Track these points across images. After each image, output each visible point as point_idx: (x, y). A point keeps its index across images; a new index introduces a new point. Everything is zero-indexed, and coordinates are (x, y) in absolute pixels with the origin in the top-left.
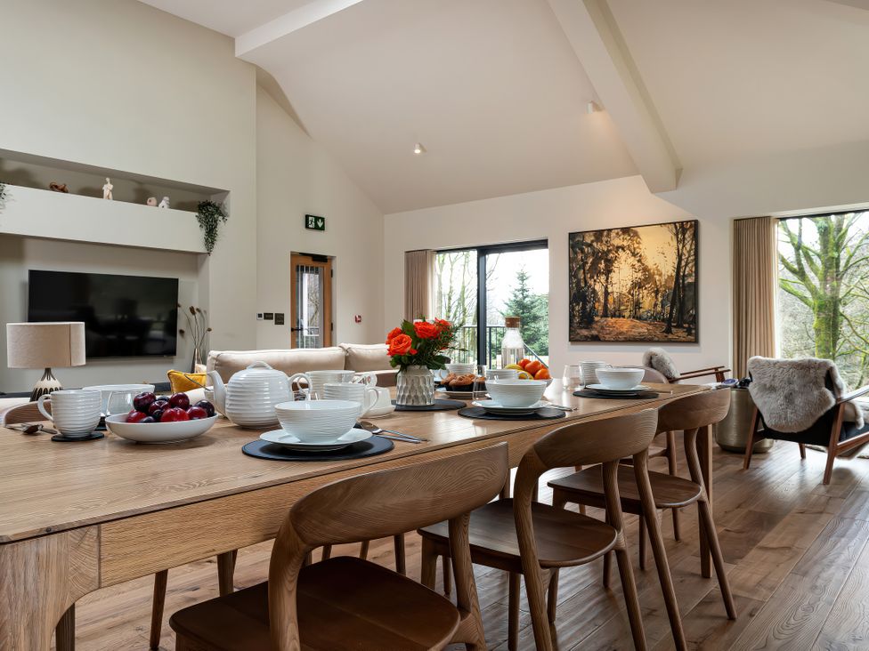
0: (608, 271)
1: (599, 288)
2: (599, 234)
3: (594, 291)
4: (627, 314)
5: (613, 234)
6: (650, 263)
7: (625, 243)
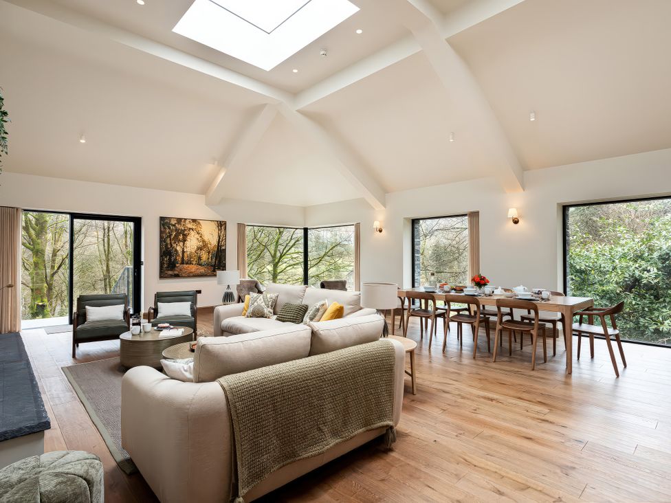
0: (184, 241)
1: (179, 248)
2: (179, 220)
3: (176, 250)
4: (194, 263)
5: (187, 221)
6: (206, 238)
7: (194, 227)
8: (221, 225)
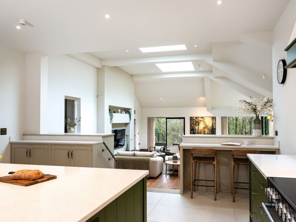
0: (198, 125)
1: (197, 128)
2: (196, 118)
3: (195, 129)
4: (202, 133)
5: (200, 118)
6: (207, 124)
7: (202, 120)
8: (214, 118)
